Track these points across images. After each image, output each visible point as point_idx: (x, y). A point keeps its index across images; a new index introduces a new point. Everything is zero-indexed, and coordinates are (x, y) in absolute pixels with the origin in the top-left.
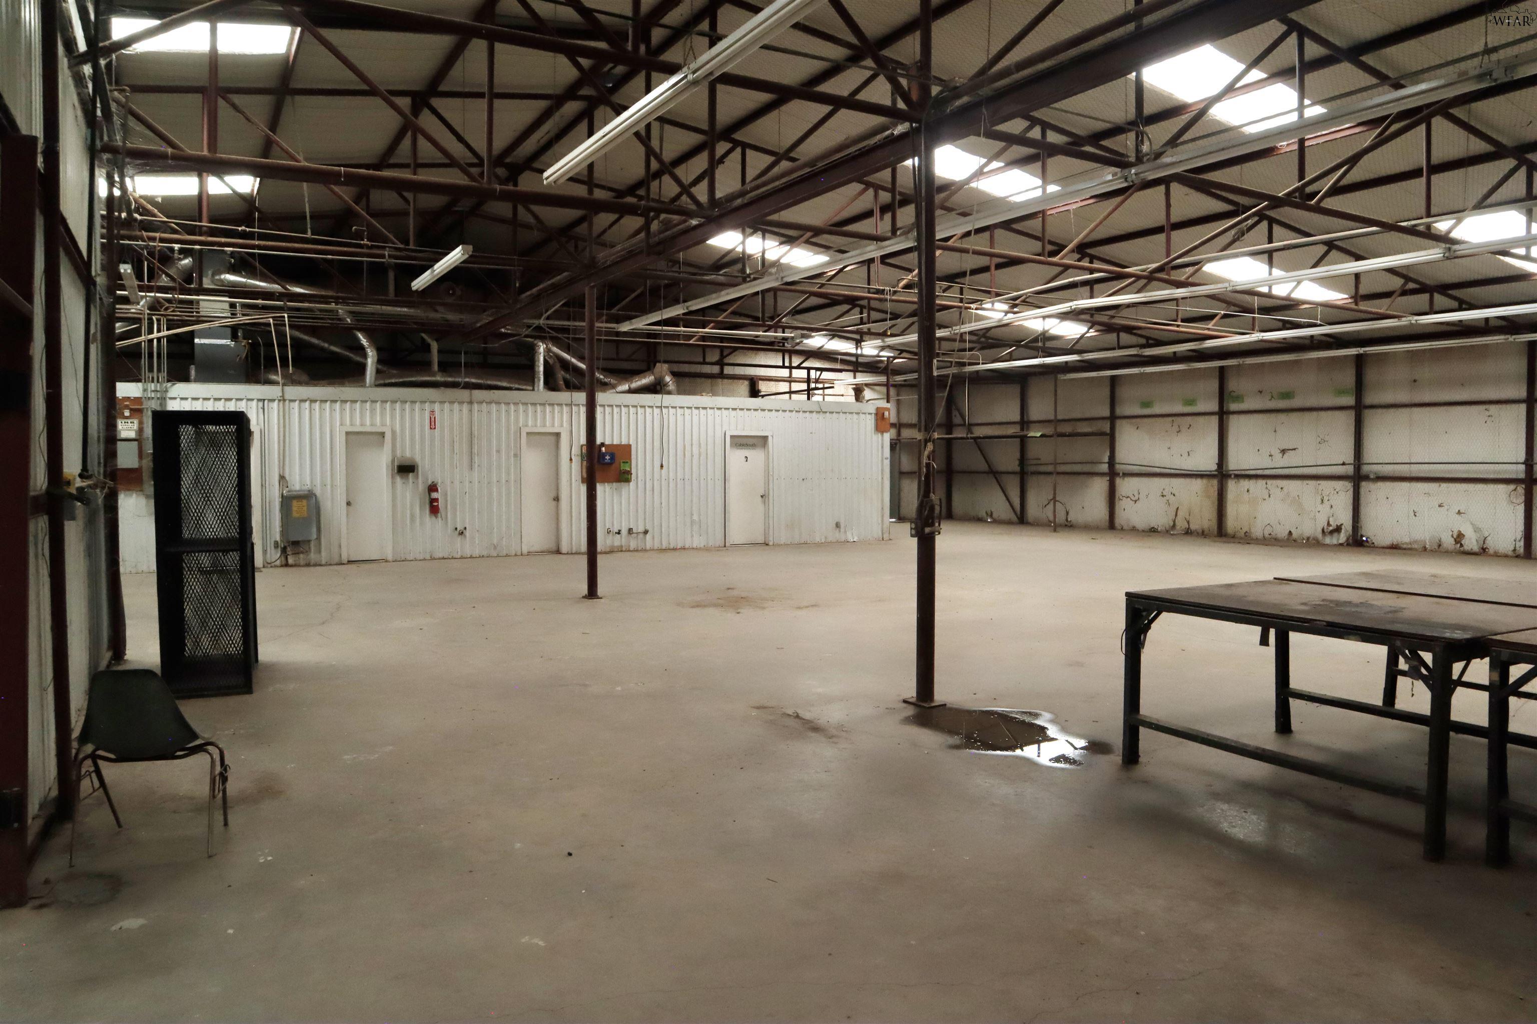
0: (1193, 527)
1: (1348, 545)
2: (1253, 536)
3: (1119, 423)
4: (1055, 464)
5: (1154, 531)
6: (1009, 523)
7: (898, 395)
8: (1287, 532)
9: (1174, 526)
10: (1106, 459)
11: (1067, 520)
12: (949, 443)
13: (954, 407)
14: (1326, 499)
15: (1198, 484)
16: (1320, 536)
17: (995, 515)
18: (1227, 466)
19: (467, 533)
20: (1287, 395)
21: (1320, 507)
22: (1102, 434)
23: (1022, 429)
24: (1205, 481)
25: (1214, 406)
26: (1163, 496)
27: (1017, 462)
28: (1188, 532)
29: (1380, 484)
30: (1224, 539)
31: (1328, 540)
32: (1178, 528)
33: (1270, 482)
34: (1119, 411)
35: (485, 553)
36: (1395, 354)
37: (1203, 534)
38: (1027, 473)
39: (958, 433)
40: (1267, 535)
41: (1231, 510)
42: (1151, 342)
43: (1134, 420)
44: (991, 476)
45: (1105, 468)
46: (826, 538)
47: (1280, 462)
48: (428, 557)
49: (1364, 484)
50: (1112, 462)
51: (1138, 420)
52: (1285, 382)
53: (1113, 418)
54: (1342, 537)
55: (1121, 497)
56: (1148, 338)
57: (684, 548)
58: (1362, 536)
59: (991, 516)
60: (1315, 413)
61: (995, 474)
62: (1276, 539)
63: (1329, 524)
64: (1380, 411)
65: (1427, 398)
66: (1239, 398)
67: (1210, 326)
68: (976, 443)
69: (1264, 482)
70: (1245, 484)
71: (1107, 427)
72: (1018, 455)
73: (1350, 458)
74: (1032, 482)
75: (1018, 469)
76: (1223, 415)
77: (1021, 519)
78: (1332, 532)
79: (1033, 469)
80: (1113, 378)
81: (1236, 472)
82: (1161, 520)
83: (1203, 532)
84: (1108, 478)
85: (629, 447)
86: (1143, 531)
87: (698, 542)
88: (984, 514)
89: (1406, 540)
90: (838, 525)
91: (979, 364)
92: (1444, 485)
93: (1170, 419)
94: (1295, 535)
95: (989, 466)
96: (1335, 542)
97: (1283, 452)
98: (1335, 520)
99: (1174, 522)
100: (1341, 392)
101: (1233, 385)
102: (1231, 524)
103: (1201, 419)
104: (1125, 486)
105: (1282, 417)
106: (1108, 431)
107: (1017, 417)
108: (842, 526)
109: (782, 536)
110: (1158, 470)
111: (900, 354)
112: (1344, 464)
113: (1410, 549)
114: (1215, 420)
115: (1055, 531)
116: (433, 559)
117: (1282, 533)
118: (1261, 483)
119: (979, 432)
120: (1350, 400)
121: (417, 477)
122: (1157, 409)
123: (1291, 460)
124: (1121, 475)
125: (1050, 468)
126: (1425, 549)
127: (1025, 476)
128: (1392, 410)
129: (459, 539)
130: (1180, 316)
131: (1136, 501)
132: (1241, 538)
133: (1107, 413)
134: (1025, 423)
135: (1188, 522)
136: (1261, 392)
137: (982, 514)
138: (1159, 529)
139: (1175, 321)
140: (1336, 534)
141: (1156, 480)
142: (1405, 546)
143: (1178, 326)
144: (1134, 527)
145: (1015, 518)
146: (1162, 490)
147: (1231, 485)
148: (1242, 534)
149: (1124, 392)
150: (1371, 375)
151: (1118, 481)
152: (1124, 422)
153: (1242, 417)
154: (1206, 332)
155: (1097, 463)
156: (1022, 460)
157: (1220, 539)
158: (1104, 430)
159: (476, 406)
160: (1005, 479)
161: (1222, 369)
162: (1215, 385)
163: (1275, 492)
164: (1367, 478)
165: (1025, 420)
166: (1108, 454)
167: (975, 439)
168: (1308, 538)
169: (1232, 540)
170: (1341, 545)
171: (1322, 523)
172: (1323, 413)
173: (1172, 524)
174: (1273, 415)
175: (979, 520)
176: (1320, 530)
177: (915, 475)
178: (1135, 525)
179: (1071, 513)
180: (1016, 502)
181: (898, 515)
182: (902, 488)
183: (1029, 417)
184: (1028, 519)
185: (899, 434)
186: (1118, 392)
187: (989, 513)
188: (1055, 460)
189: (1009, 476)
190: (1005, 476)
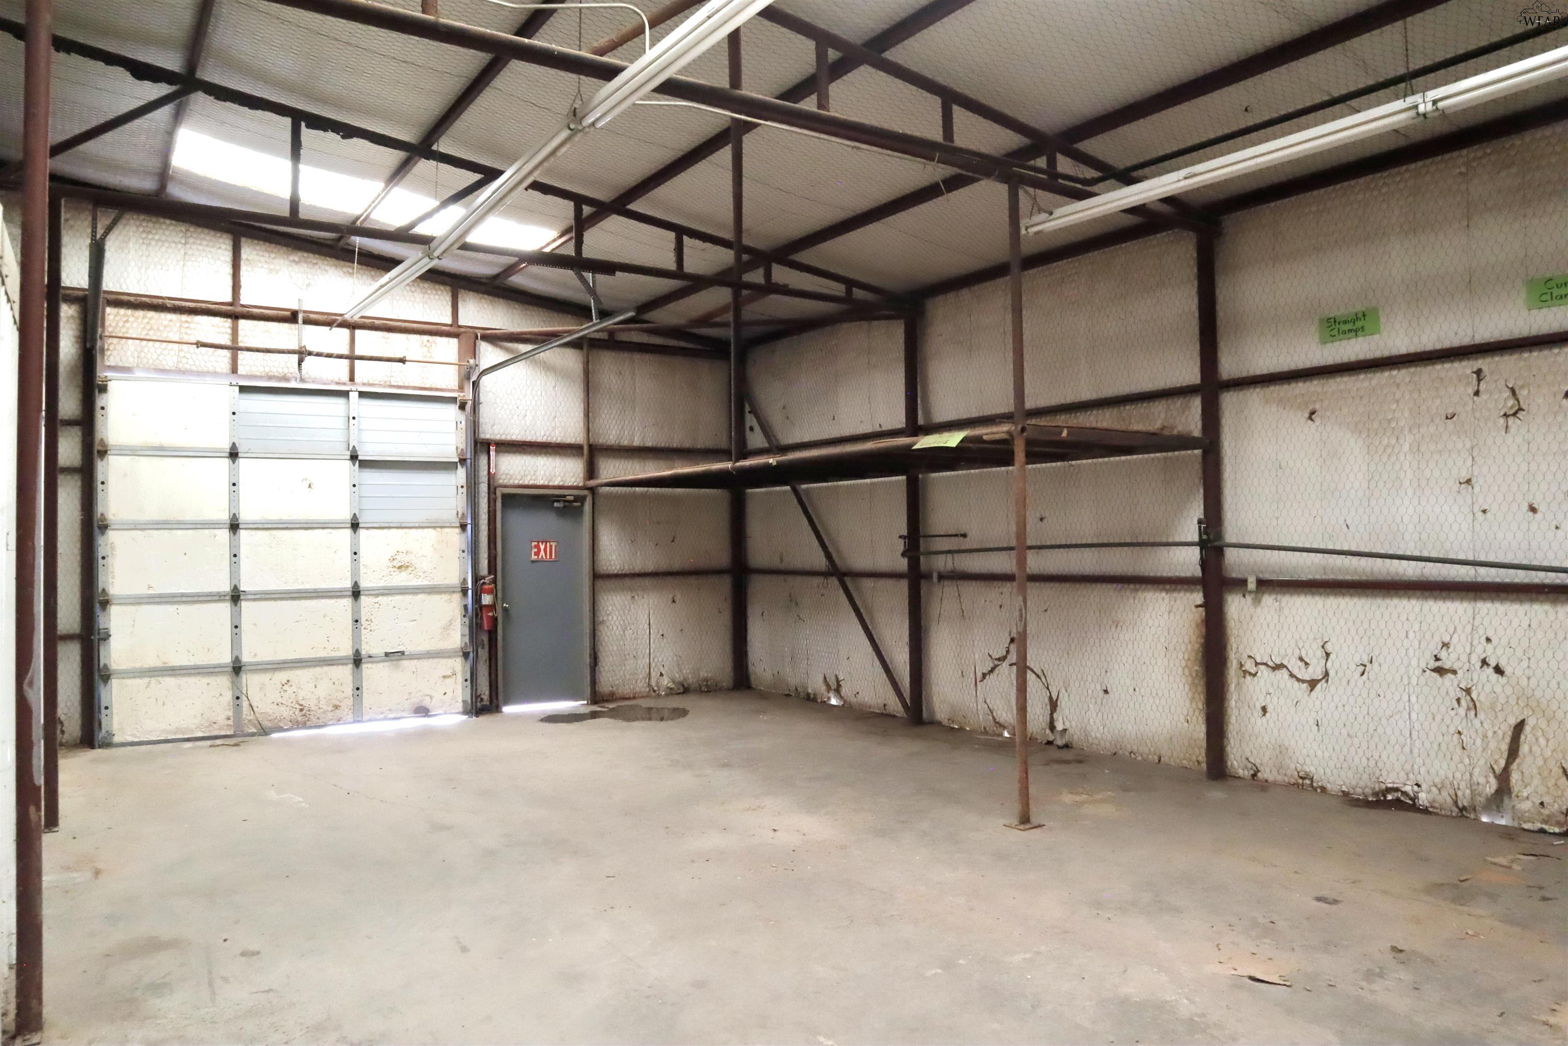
3: (1232, 400)
4: (1021, 548)
5: (1398, 804)
6: (883, 716)
10: (1192, 532)
11: (1052, 727)
12: (738, 499)
13: (747, 408)
17: (844, 691)
22: (1183, 442)
26: (1440, 671)
27: (900, 546)
32: (1522, 804)
34: (1234, 361)
38: (928, 576)
43: (1303, 388)
44: (832, 583)
45: (1188, 560)
50: (1212, 540)
51: (1314, 386)
53: (1212, 387)
55: (1249, 666)
59: (838, 691)
61: (844, 578)
68: (799, 498)
71: (1188, 420)
72: (901, 525)
75: (902, 564)
77: (914, 712)
79: (942, 563)
82: (1436, 766)
84: (1198, 597)
86: (1347, 797)
88: (824, 688)
93: (1466, 367)
95: (828, 556)
99: (1502, 777)
104: (1266, 627)
106: (1197, 432)
107: (898, 417)
110: (1412, 570)
122: (1397, 339)
124: (1252, 585)
125: (1006, 563)
127: (924, 585)
131: (1313, 684)
133: (1189, 371)
134: (919, 432)
137: (816, 685)
138: (1424, 798)
144: (1307, 780)
145: (895, 705)
146: (1434, 647)
151: (1238, 606)
152: (1255, 395)
155: (1162, 544)
156: (914, 535)
158: (1181, 429)
160: (868, 590)
165: (921, 421)
166: (1196, 511)
173: (1489, 787)
175: (805, 702)
177: (647, 582)
178: (1310, 769)
179: (1064, 703)
180: (901, 658)
181: (588, 690)
182: (602, 616)
183: (927, 413)
184: (932, 712)
185: (591, 471)
186: (1223, 293)
187: (833, 685)
188: (1021, 533)
189: (882, 583)
190: (868, 583)
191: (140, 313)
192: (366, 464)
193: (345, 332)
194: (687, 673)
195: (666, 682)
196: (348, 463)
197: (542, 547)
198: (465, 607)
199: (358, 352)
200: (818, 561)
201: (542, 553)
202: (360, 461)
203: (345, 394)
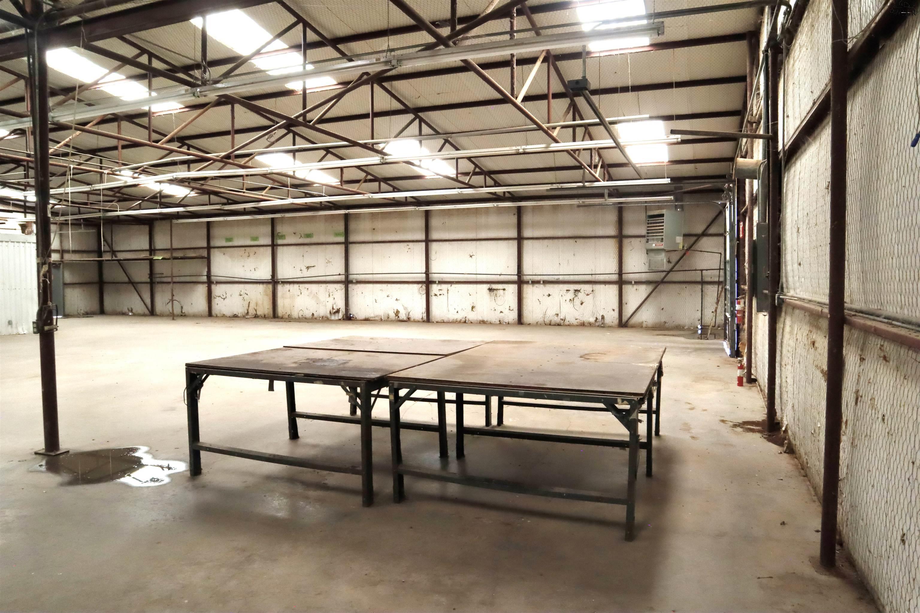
0: (259, 313)
1: (343, 319)
2: (293, 317)
3: (212, 251)
4: (172, 277)
5: (236, 317)
6: (144, 315)
7: (60, 230)
8: (311, 314)
9: (248, 313)
10: (205, 273)
11: (182, 312)
12: (100, 264)
13: (103, 239)
14: (331, 294)
15: (261, 287)
16: (329, 315)
17: (134, 311)
18: (277, 277)
20: (309, 236)
21: (328, 299)
22: (203, 258)
23: (151, 255)
24: (265, 285)
25: (268, 241)
26: (240, 295)
27: (148, 276)
28: (256, 316)
29: (359, 286)
30: (276, 319)
31: (333, 317)
32: (250, 314)
33: (301, 285)
34: (212, 244)
36: (364, 214)
37: (265, 317)
38: (154, 283)
39: (107, 257)
40: (300, 316)
41: (280, 302)
42: (230, 201)
43: (223, 249)
44: (130, 285)
45: (205, 279)
47: (307, 274)
49: (350, 285)
50: (209, 276)
52: (307, 228)
53: (209, 248)
54: (340, 316)
55: (215, 297)
56: (228, 199)
58: (350, 314)
59: (132, 311)
60: (324, 246)
61: (133, 284)
62: (305, 318)
63: (333, 309)
64: (357, 245)
65: (380, 239)
66: (283, 237)
67: (263, 194)
68: (120, 264)
69: (298, 285)
70: (287, 286)
71: (205, 254)
72: (148, 271)
73: (343, 271)
74: (158, 289)
75: (149, 280)
76: (274, 246)
77: (152, 313)
78: (335, 313)
79: (158, 280)
80: (208, 223)
81: (282, 280)
82: (240, 310)
83: (265, 316)
84: (207, 285)
86: (230, 317)
88: (127, 311)
89: (372, 315)
90: (10, 323)
91: (117, 211)
92: (389, 285)
93: (243, 249)
94: (316, 315)
95: (129, 278)
96: (337, 318)
97: (308, 268)
98: (336, 306)
99: (248, 310)
100: (337, 235)
101: (279, 229)
102: (281, 311)
103: (262, 249)
104: (217, 290)
105: (306, 248)
106: (206, 256)
107: (147, 247)
110: (237, 280)
111: (59, 202)
112: (340, 275)
113: (374, 320)
114: (270, 249)
115: (173, 319)
117: (308, 314)
118: (296, 286)
119: (121, 256)
120: (342, 239)
122: (235, 243)
123: (312, 272)
124: (215, 283)
125: (169, 280)
126: (381, 320)
127: (154, 285)
128: (363, 245)
130: (245, 186)
131: (224, 299)
132: (286, 319)
133: (205, 245)
134: (152, 250)
135: (256, 310)
136: (295, 233)
137: (125, 310)
138: (239, 315)
139: (242, 189)
140: (337, 314)
141: (236, 286)
142: (371, 319)
143: (244, 192)
144: (224, 315)
145: (147, 312)
146: (239, 292)
147: (280, 288)
148: (287, 317)
149: (215, 232)
150: (353, 225)
151: (213, 287)
152: (216, 250)
153: (285, 248)
154: (261, 197)
155: (200, 276)
156: (152, 274)
157: (274, 320)
158: (203, 255)
160: (140, 286)
161: (273, 219)
162: (269, 229)
163: (305, 292)
164: (351, 282)
165: (153, 248)
166: (206, 270)
167: (119, 261)
168: (323, 317)
169: (282, 320)
170: (340, 320)
171: (329, 308)
172: (327, 246)
173: (246, 312)
174: (302, 247)
175: (123, 314)
176: (328, 312)
177: (76, 285)
178: (225, 313)
179: (184, 307)
180: (148, 301)
181: (62, 313)
182: (66, 294)
183: (154, 247)
184: (156, 313)
185: (62, 257)
186: (212, 231)
187: (130, 309)
188: (172, 274)
189: (143, 285)
190: (140, 285)
194: (88, 309)
195: (82, 311)
200: (126, 279)
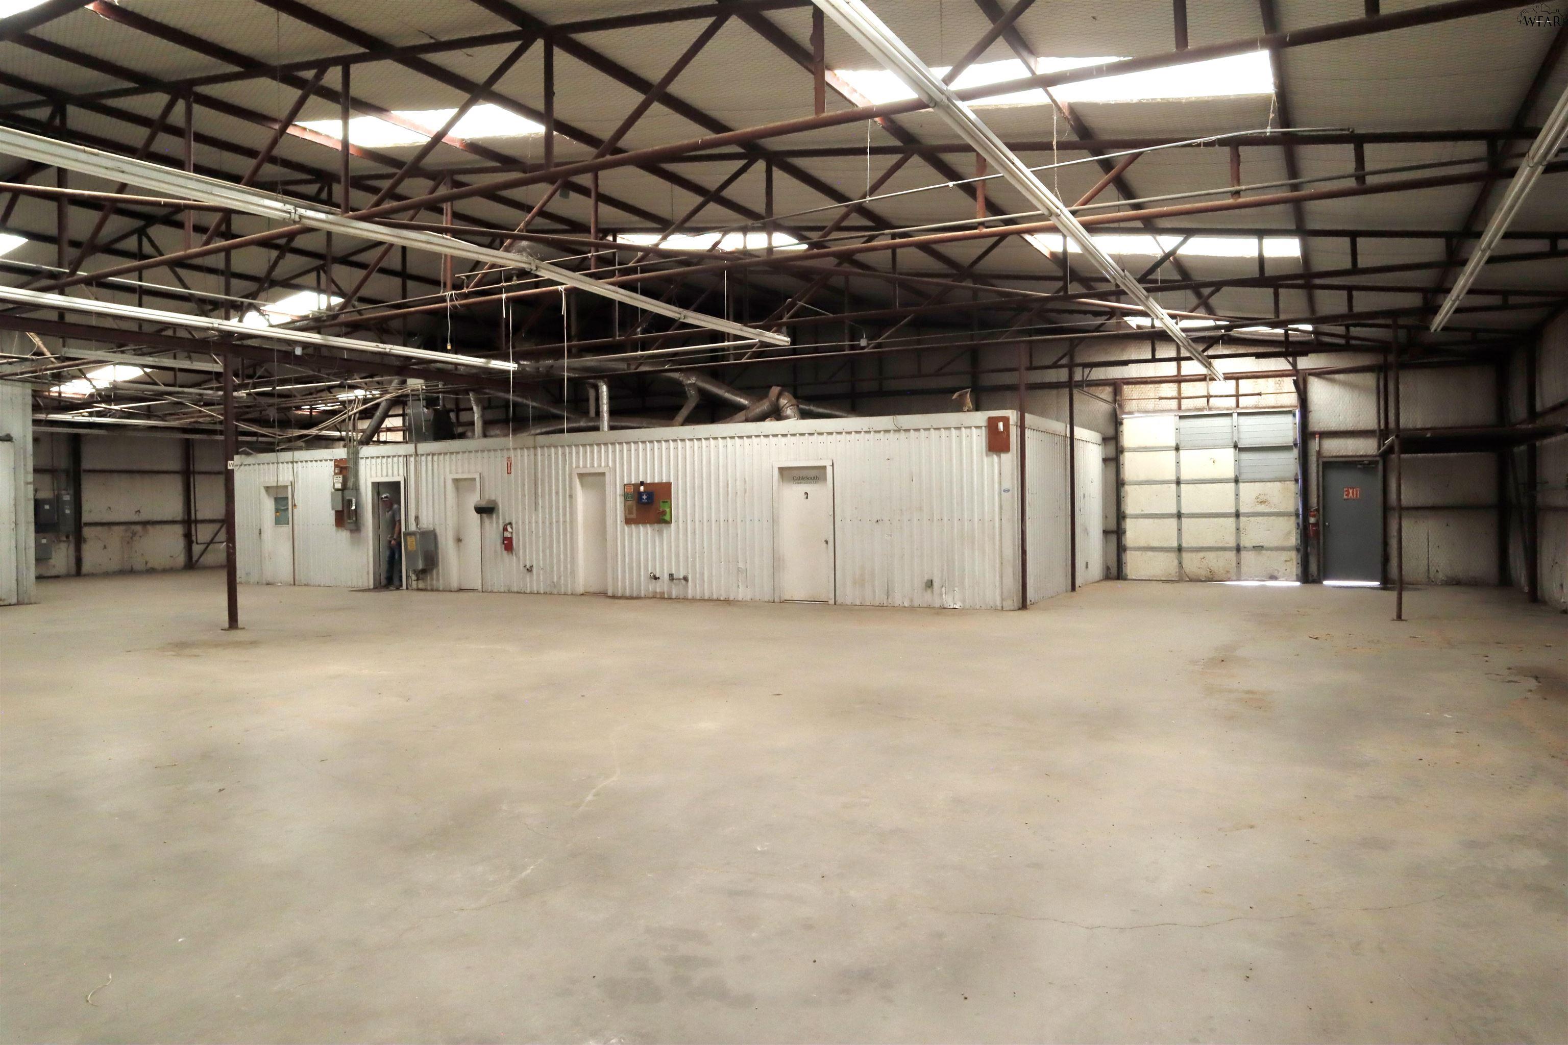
19: (534, 570)
35: (548, 590)
46: (912, 601)
48: (506, 591)
57: (727, 602)
61: (1520, 510)
77: (1533, 593)
85: (669, 485)
87: (742, 593)
90: (930, 584)
108: (935, 585)
109: (849, 595)
116: (510, 592)
121: (498, 518)
129: (528, 575)
156: (1532, 484)
159: (539, 450)
177: (1427, 512)
181: (1380, 575)
185: (1381, 445)
191: (1138, 386)
192: (1242, 450)
193: (1233, 382)
194: (1459, 572)
195: (1441, 576)
196: (1232, 450)
197: (1351, 491)
198: (1298, 524)
199: (1241, 393)
201: (1351, 494)
202: (1240, 448)
203: (1230, 415)
